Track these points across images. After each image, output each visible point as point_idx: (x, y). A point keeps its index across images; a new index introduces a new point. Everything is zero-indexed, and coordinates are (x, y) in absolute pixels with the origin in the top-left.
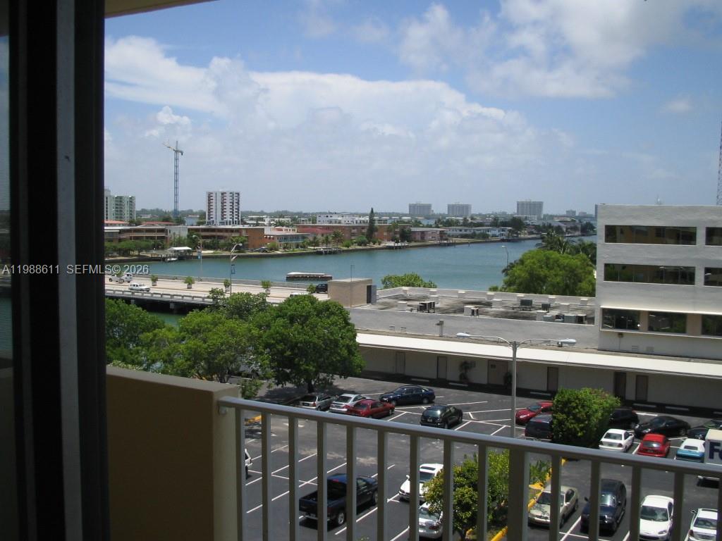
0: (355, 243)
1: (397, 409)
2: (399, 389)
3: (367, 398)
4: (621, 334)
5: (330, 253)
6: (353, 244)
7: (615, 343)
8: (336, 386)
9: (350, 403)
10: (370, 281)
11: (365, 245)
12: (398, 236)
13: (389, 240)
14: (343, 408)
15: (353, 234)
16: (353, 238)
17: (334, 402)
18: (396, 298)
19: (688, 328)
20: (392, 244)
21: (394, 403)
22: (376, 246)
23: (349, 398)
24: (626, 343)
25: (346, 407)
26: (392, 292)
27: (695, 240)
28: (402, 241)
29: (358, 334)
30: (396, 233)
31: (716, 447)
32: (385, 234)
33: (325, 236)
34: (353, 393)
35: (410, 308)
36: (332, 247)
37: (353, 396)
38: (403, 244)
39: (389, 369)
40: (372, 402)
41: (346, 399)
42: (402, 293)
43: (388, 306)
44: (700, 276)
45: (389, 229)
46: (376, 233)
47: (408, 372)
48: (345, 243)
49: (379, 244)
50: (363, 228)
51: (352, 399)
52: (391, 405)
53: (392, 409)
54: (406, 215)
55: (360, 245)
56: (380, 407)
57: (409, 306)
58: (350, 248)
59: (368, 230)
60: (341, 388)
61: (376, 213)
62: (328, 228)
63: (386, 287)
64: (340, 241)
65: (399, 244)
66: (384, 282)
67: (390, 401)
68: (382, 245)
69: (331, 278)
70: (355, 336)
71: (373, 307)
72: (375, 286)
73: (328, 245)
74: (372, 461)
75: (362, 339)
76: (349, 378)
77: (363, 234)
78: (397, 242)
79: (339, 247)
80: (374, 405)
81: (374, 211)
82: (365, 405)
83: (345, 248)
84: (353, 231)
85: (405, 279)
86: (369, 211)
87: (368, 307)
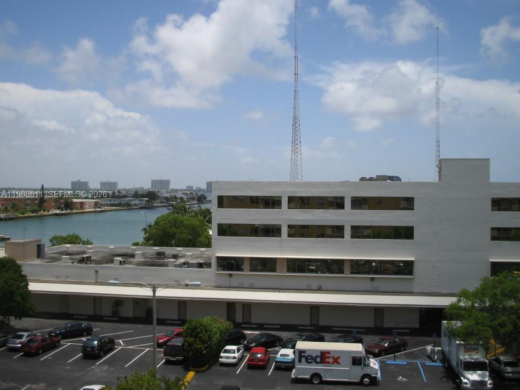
0: (29, 211)
1: (62, 342)
2: (64, 326)
3: (38, 335)
4: (231, 275)
5: (10, 219)
6: (27, 212)
7: (226, 281)
8: (12, 326)
9: (24, 339)
10: (40, 241)
11: (37, 213)
12: (63, 205)
13: (56, 209)
14: (18, 344)
15: (27, 205)
16: (27, 207)
17: (10, 340)
18: (62, 253)
19: (278, 268)
20: (58, 212)
21: (60, 337)
22: (46, 213)
23: (23, 335)
24: (235, 281)
25: (20, 343)
26: (57, 249)
27: (281, 205)
28: (66, 209)
29: (30, 283)
30: (61, 203)
31: (303, 354)
32: (53, 204)
33: (5, 206)
34: (26, 331)
35: (71, 261)
36: (10, 214)
37: (26, 334)
38: (67, 212)
39: (55, 310)
40: (42, 337)
41: (21, 337)
42: (66, 249)
43: (54, 259)
44: (285, 231)
45: (56, 200)
46: (46, 204)
47: (71, 311)
48: (21, 212)
49: (48, 212)
50: (35, 199)
51: (25, 336)
52: (57, 339)
53: (59, 342)
54: (69, 190)
55: (33, 213)
56: (49, 341)
57: (70, 259)
58: (25, 215)
59: (39, 201)
60: (17, 327)
61: (46, 189)
62: (7, 200)
63: (53, 245)
64: (17, 210)
65: (64, 212)
66: (51, 241)
67: (57, 335)
68: (51, 212)
69: (9, 239)
70: (27, 285)
71: (42, 261)
72: (44, 245)
73: (8, 213)
74: (43, 387)
75: (33, 287)
76: (23, 319)
77: (35, 204)
78: (62, 210)
79: (16, 214)
80: (43, 340)
81: (45, 187)
82: (36, 341)
83: (21, 216)
84: (28, 202)
85: (68, 238)
86: (40, 187)
87: (38, 262)
